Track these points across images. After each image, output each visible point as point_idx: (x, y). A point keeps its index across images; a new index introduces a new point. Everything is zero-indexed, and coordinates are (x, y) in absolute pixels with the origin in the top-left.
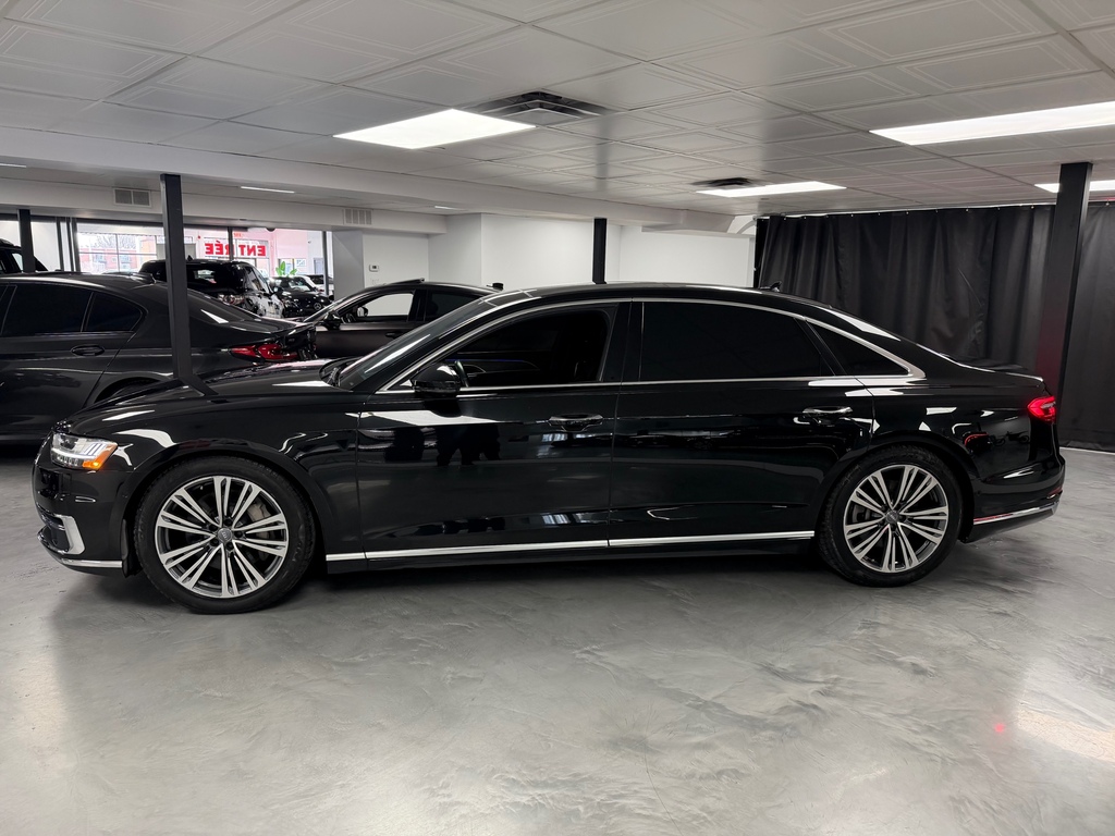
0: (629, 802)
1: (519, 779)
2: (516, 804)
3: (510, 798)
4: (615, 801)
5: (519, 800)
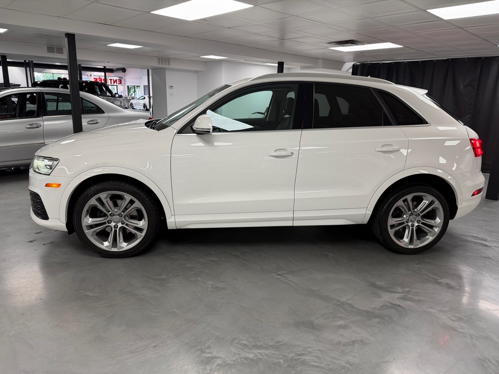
0: (307, 358)
1: (248, 344)
2: (247, 358)
3: (244, 354)
4: (300, 357)
5: (248, 356)
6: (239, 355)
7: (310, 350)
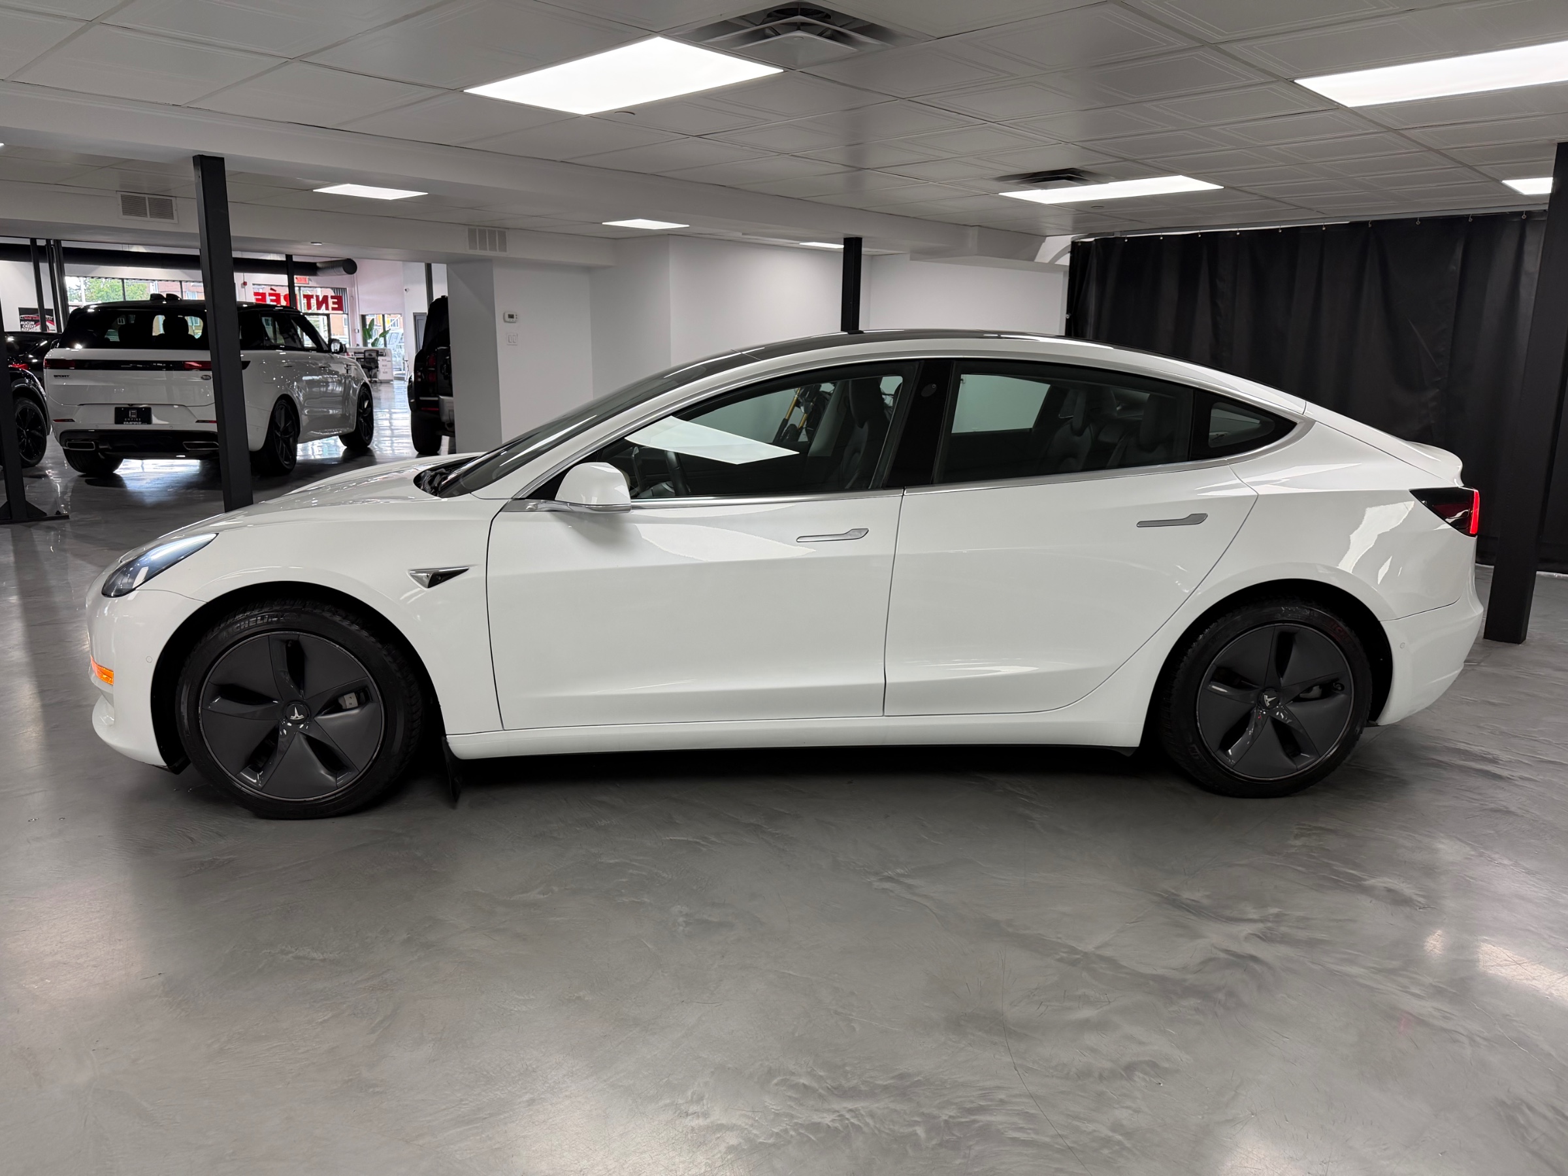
0: (996, 1119)
1: (815, 1085)
2: (815, 1127)
3: (805, 1115)
4: (973, 1117)
5: (820, 1120)
6: (792, 1117)
7: (1002, 1095)
